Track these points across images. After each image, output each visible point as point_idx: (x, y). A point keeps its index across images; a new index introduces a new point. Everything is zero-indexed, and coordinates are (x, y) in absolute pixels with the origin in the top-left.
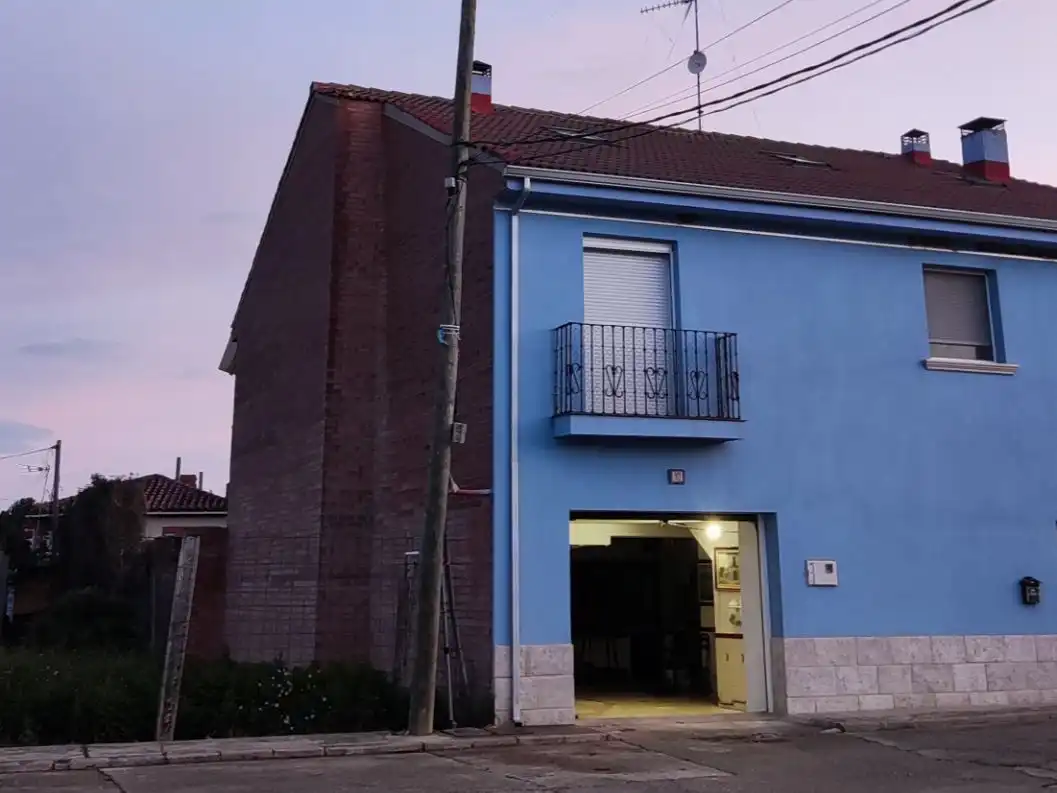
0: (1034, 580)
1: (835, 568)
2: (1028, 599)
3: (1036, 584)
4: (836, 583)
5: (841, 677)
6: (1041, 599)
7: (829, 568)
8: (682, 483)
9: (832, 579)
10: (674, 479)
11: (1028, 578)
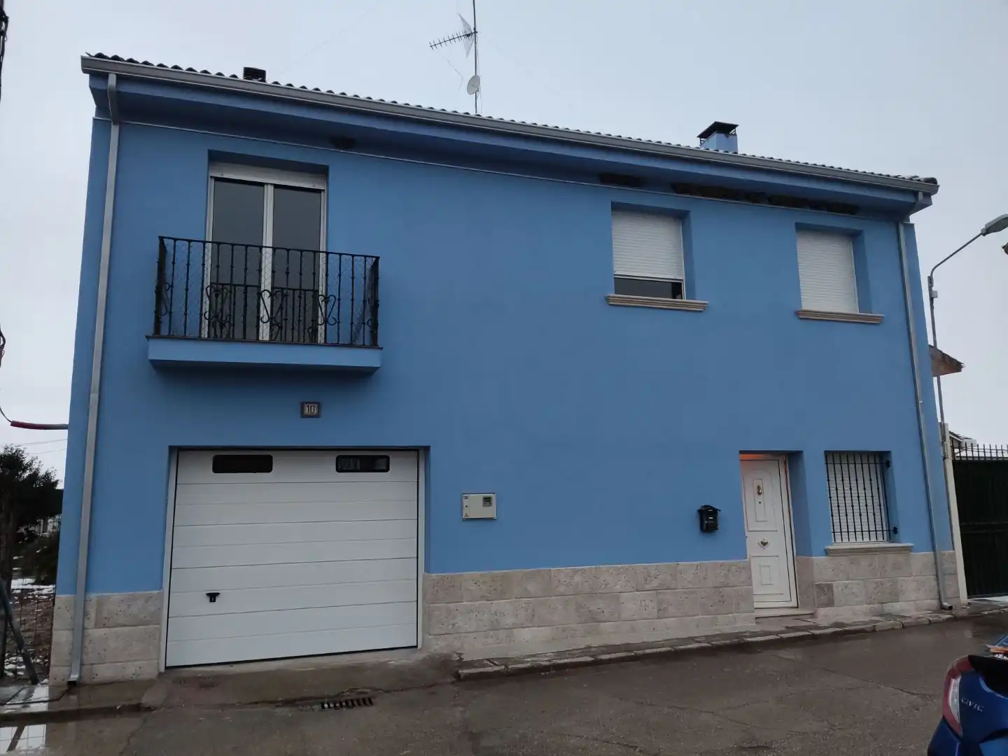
0: (711, 508)
1: (494, 501)
2: (705, 527)
3: (715, 512)
4: (494, 516)
5: (493, 612)
6: (719, 526)
7: (487, 501)
8: (317, 416)
9: (490, 512)
10: (306, 411)
11: (706, 506)
